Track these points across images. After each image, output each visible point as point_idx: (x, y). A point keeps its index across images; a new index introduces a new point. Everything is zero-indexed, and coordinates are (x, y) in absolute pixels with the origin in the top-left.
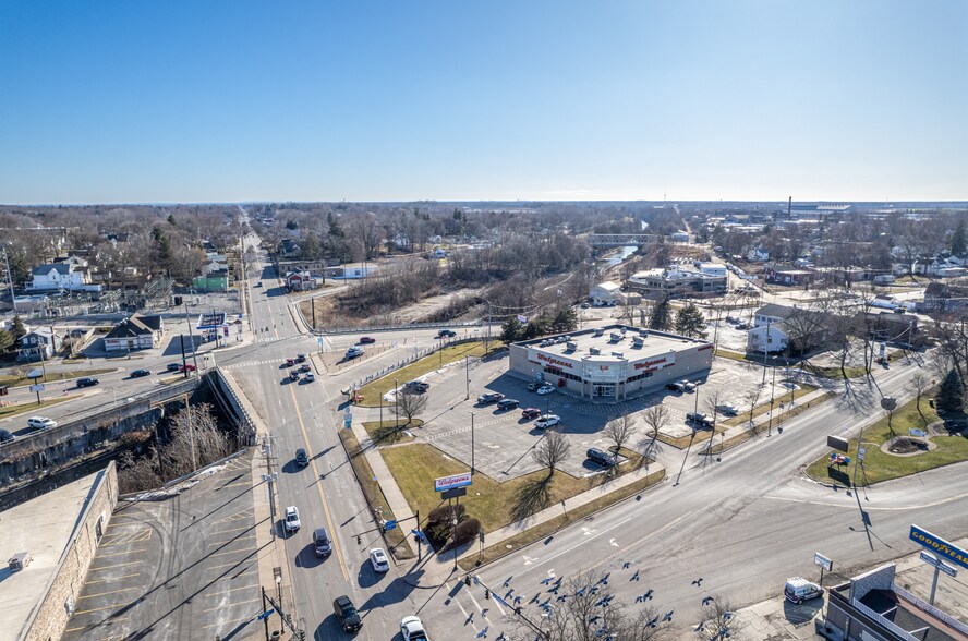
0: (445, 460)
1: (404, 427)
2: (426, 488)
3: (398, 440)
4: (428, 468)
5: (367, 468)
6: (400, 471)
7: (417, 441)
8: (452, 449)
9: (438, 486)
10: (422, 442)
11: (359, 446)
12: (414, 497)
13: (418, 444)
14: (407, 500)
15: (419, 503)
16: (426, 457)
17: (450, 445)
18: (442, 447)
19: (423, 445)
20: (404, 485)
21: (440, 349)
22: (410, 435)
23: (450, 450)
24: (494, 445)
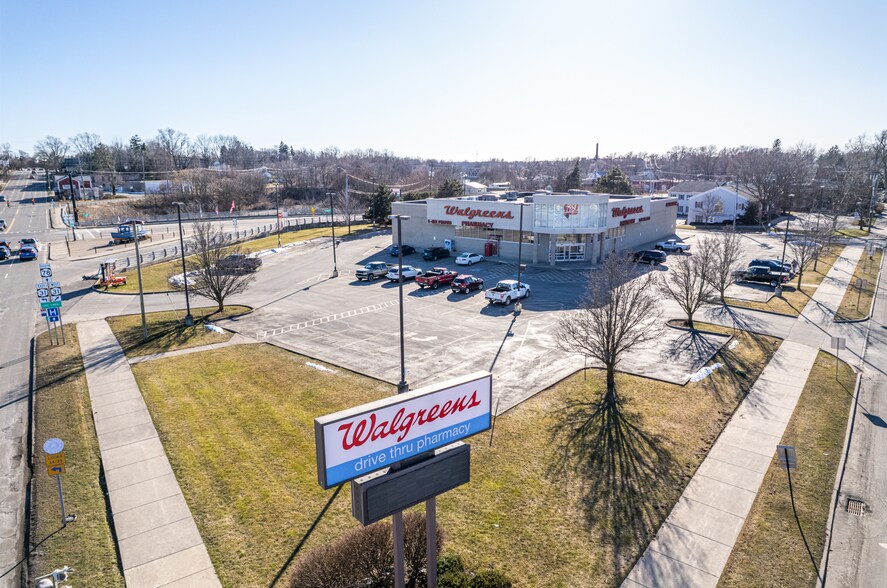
0: (314, 374)
1: (205, 319)
2: (267, 456)
3: (184, 341)
4: (267, 398)
5: (78, 419)
6: (179, 414)
7: (236, 340)
8: (328, 350)
9: (336, 456)
10: (248, 340)
11: (78, 359)
12: (225, 492)
13: (238, 346)
14: (198, 511)
15: (241, 519)
16: (262, 371)
17: (321, 342)
18: (302, 347)
19: (254, 346)
20: (188, 454)
21: (278, 232)
22: (219, 330)
23: (321, 352)
24: (423, 335)
